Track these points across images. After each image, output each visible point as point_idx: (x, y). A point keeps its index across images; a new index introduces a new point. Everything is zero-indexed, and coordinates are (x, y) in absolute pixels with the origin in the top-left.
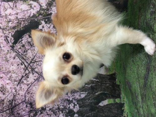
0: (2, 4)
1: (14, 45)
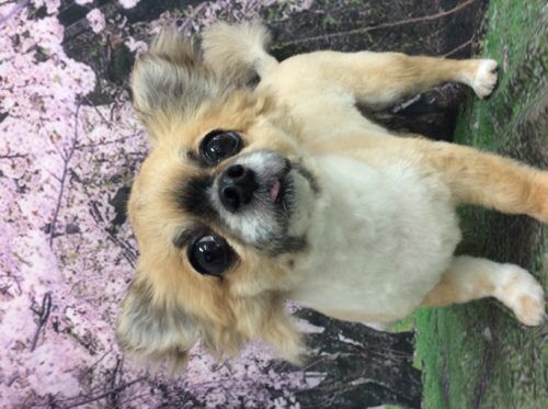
0: (81, 113)
1: (117, 227)
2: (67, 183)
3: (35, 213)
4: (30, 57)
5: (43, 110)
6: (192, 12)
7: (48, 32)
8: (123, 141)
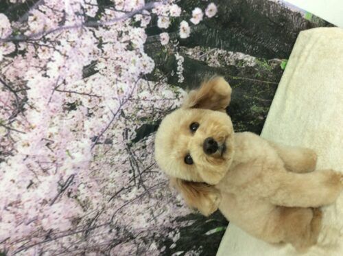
1: (133, 144)
2: (117, 116)
3: (91, 129)
4: (124, 46)
5: (120, 75)
6: (209, 50)
7: (138, 36)
8: (155, 101)
